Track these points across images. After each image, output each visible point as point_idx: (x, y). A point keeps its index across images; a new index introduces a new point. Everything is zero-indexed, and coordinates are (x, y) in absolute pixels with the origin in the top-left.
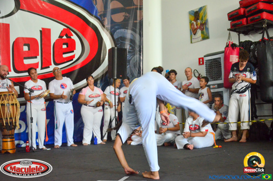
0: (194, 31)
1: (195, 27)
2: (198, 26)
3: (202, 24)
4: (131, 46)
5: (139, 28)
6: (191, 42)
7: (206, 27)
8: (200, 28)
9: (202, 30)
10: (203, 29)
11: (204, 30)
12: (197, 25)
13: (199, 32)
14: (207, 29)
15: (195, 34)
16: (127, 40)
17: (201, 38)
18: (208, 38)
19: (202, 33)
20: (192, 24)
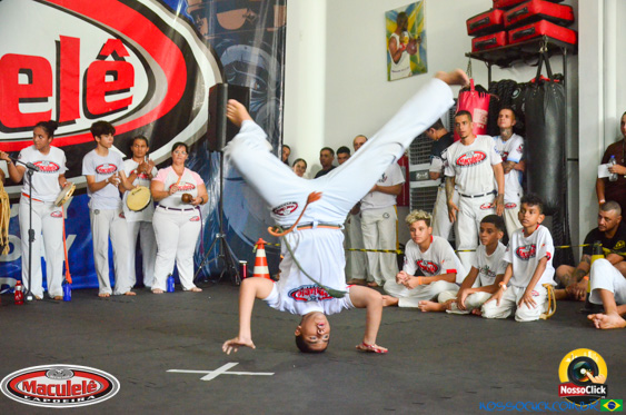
0: (394, 55)
1: (399, 46)
2: (405, 44)
3: (413, 41)
4: (258, 82)
5: (276, 43)
6: (389, 79)
7: (420, 48)
8: (408, 49)
9: (413, 53)
10: (415, 51)
11: (418, 54)
12: (402, 42)
13: (406, 57)
14: (423, 52)
15: (396, 62)
16: (249, 69)
17: (410, 71)
18: (424, 70)
19: (413, 59)
20: (391, 40)
